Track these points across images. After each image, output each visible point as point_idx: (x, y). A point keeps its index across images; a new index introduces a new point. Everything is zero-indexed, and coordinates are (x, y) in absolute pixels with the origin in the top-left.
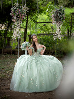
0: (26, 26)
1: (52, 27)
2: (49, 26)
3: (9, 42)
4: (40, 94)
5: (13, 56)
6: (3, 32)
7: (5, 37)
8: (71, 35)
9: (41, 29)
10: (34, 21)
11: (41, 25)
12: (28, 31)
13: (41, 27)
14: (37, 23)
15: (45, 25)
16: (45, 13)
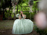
0: (18, 8)
1: (28, 8)
5: (12, 21)
6: (8, 11)
7: (9, 13)
9: (24, 9)
10: (21, 6)
11: (24, 7)
14: (22, 7)
15: (25, 8)
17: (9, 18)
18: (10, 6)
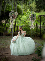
0: (16, 22)
1: (29, 23)
2: (27, 22)
3: (7, 30)
4: (23, 56)
5: (9, 37)
6: (4, 24)
7: (5, 27)
8: (38, 27)
10: (19, 19)
12: (17, 24)
13: (23, 22)
14: (21, 20)
15: (25, 21)
16: (25, 15)
17: (5, 34)
18: (7, 18)
